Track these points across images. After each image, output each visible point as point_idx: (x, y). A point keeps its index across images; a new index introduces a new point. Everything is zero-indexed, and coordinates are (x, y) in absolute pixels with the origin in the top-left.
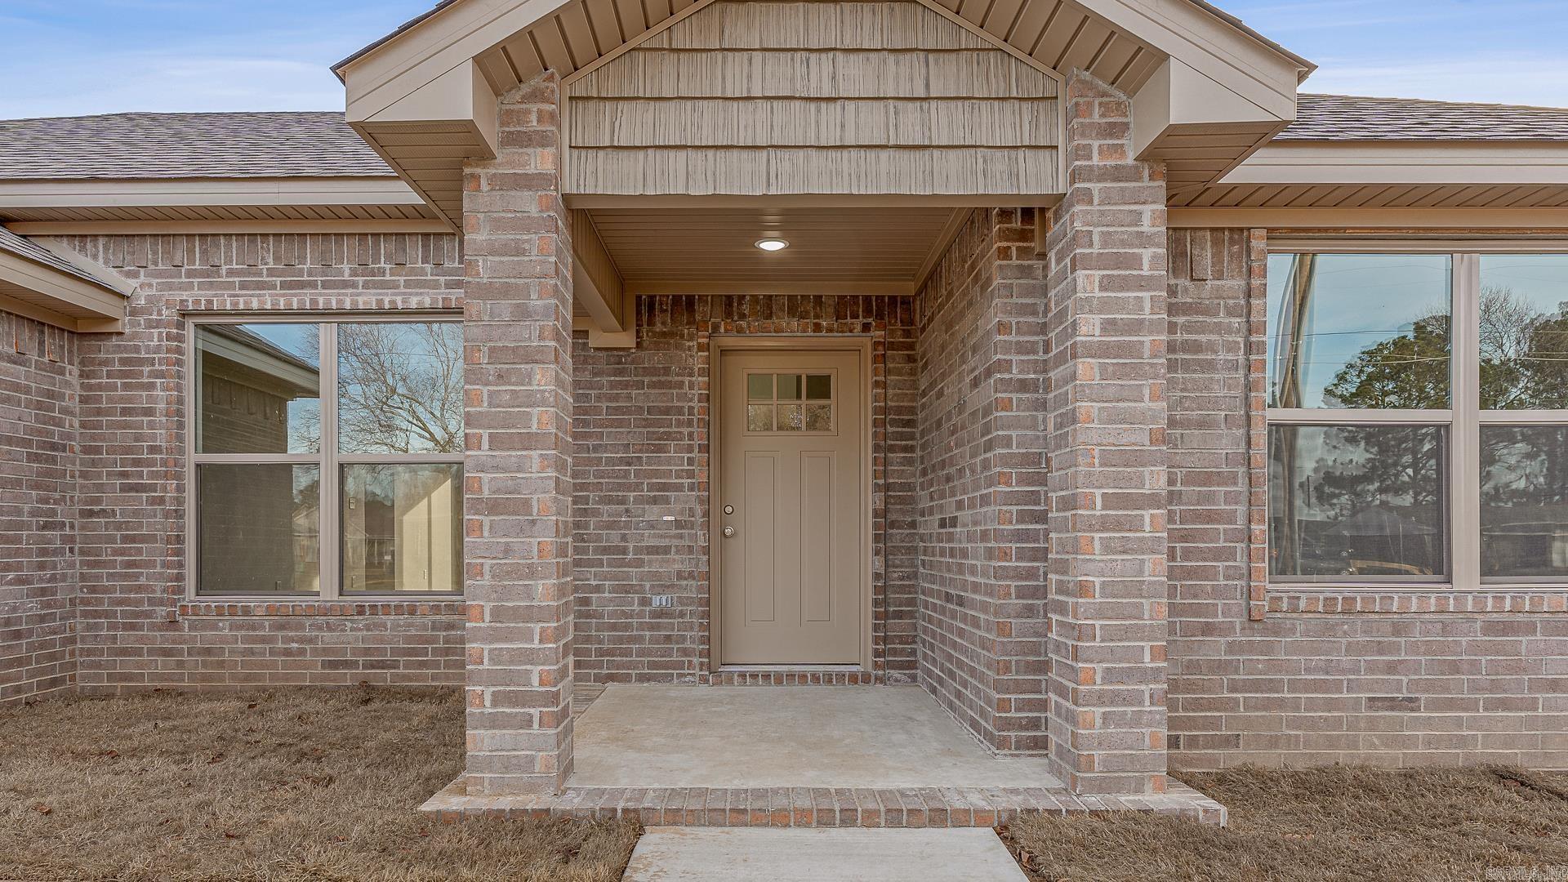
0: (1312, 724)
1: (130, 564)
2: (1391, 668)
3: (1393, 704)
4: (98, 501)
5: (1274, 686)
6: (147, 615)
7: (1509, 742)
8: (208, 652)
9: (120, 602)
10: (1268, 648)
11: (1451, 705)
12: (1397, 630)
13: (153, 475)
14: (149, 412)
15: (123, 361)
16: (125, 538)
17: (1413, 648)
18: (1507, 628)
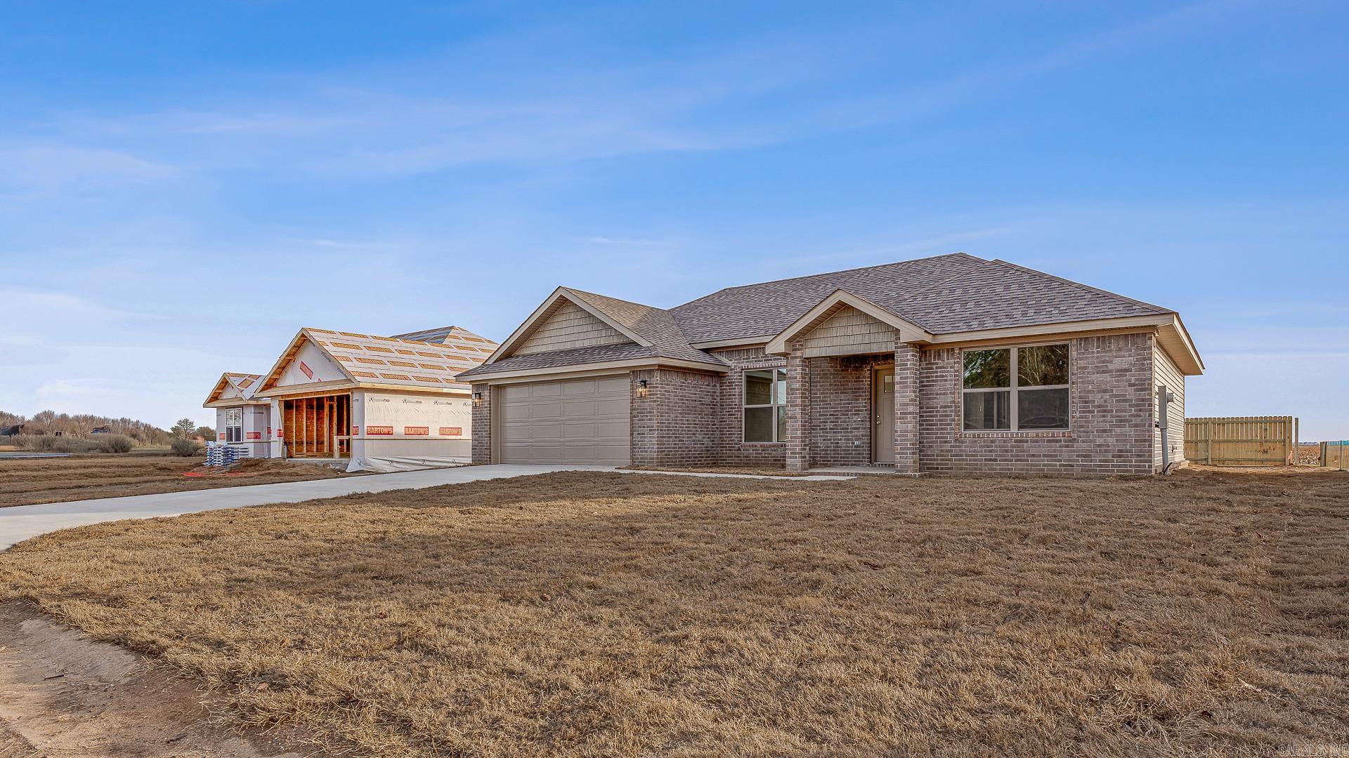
0: (971, 465)
1: (730, 434)
2: (990, 451)
3: (991, 460)
4: (723, 418)
5: (961, 455)
6: (734, 447)
7: (1022, 470)
8: (747, 457)
9: (728, 444)
10: (960, 447)
11: (1006, 460)
12: (992, 442)
13: (735, 411)
14: (734, 395)
15: (729, 383)
16: (729, 428)
17: (996, 446)
18: (1021, 441)
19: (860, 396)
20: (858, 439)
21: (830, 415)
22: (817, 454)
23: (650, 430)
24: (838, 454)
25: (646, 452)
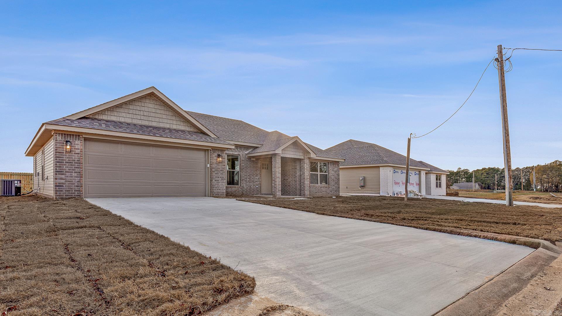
0: (312, 194)
7: (321, 195)
10: (310, 189)
11: (319, 193)
12: (316, 187)
18: (321, 187)
19: (257, 169)
20: (257, 185)
21: (248, 176)
22: (243, 190)
23: (222, 179)
24: (251, 191)
25: (220, 189)
